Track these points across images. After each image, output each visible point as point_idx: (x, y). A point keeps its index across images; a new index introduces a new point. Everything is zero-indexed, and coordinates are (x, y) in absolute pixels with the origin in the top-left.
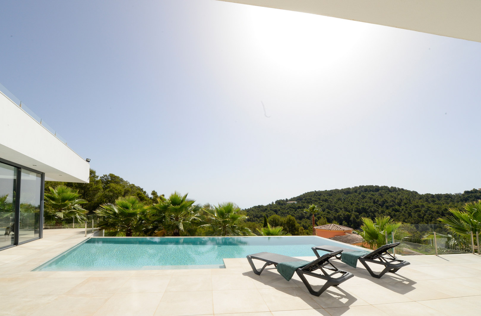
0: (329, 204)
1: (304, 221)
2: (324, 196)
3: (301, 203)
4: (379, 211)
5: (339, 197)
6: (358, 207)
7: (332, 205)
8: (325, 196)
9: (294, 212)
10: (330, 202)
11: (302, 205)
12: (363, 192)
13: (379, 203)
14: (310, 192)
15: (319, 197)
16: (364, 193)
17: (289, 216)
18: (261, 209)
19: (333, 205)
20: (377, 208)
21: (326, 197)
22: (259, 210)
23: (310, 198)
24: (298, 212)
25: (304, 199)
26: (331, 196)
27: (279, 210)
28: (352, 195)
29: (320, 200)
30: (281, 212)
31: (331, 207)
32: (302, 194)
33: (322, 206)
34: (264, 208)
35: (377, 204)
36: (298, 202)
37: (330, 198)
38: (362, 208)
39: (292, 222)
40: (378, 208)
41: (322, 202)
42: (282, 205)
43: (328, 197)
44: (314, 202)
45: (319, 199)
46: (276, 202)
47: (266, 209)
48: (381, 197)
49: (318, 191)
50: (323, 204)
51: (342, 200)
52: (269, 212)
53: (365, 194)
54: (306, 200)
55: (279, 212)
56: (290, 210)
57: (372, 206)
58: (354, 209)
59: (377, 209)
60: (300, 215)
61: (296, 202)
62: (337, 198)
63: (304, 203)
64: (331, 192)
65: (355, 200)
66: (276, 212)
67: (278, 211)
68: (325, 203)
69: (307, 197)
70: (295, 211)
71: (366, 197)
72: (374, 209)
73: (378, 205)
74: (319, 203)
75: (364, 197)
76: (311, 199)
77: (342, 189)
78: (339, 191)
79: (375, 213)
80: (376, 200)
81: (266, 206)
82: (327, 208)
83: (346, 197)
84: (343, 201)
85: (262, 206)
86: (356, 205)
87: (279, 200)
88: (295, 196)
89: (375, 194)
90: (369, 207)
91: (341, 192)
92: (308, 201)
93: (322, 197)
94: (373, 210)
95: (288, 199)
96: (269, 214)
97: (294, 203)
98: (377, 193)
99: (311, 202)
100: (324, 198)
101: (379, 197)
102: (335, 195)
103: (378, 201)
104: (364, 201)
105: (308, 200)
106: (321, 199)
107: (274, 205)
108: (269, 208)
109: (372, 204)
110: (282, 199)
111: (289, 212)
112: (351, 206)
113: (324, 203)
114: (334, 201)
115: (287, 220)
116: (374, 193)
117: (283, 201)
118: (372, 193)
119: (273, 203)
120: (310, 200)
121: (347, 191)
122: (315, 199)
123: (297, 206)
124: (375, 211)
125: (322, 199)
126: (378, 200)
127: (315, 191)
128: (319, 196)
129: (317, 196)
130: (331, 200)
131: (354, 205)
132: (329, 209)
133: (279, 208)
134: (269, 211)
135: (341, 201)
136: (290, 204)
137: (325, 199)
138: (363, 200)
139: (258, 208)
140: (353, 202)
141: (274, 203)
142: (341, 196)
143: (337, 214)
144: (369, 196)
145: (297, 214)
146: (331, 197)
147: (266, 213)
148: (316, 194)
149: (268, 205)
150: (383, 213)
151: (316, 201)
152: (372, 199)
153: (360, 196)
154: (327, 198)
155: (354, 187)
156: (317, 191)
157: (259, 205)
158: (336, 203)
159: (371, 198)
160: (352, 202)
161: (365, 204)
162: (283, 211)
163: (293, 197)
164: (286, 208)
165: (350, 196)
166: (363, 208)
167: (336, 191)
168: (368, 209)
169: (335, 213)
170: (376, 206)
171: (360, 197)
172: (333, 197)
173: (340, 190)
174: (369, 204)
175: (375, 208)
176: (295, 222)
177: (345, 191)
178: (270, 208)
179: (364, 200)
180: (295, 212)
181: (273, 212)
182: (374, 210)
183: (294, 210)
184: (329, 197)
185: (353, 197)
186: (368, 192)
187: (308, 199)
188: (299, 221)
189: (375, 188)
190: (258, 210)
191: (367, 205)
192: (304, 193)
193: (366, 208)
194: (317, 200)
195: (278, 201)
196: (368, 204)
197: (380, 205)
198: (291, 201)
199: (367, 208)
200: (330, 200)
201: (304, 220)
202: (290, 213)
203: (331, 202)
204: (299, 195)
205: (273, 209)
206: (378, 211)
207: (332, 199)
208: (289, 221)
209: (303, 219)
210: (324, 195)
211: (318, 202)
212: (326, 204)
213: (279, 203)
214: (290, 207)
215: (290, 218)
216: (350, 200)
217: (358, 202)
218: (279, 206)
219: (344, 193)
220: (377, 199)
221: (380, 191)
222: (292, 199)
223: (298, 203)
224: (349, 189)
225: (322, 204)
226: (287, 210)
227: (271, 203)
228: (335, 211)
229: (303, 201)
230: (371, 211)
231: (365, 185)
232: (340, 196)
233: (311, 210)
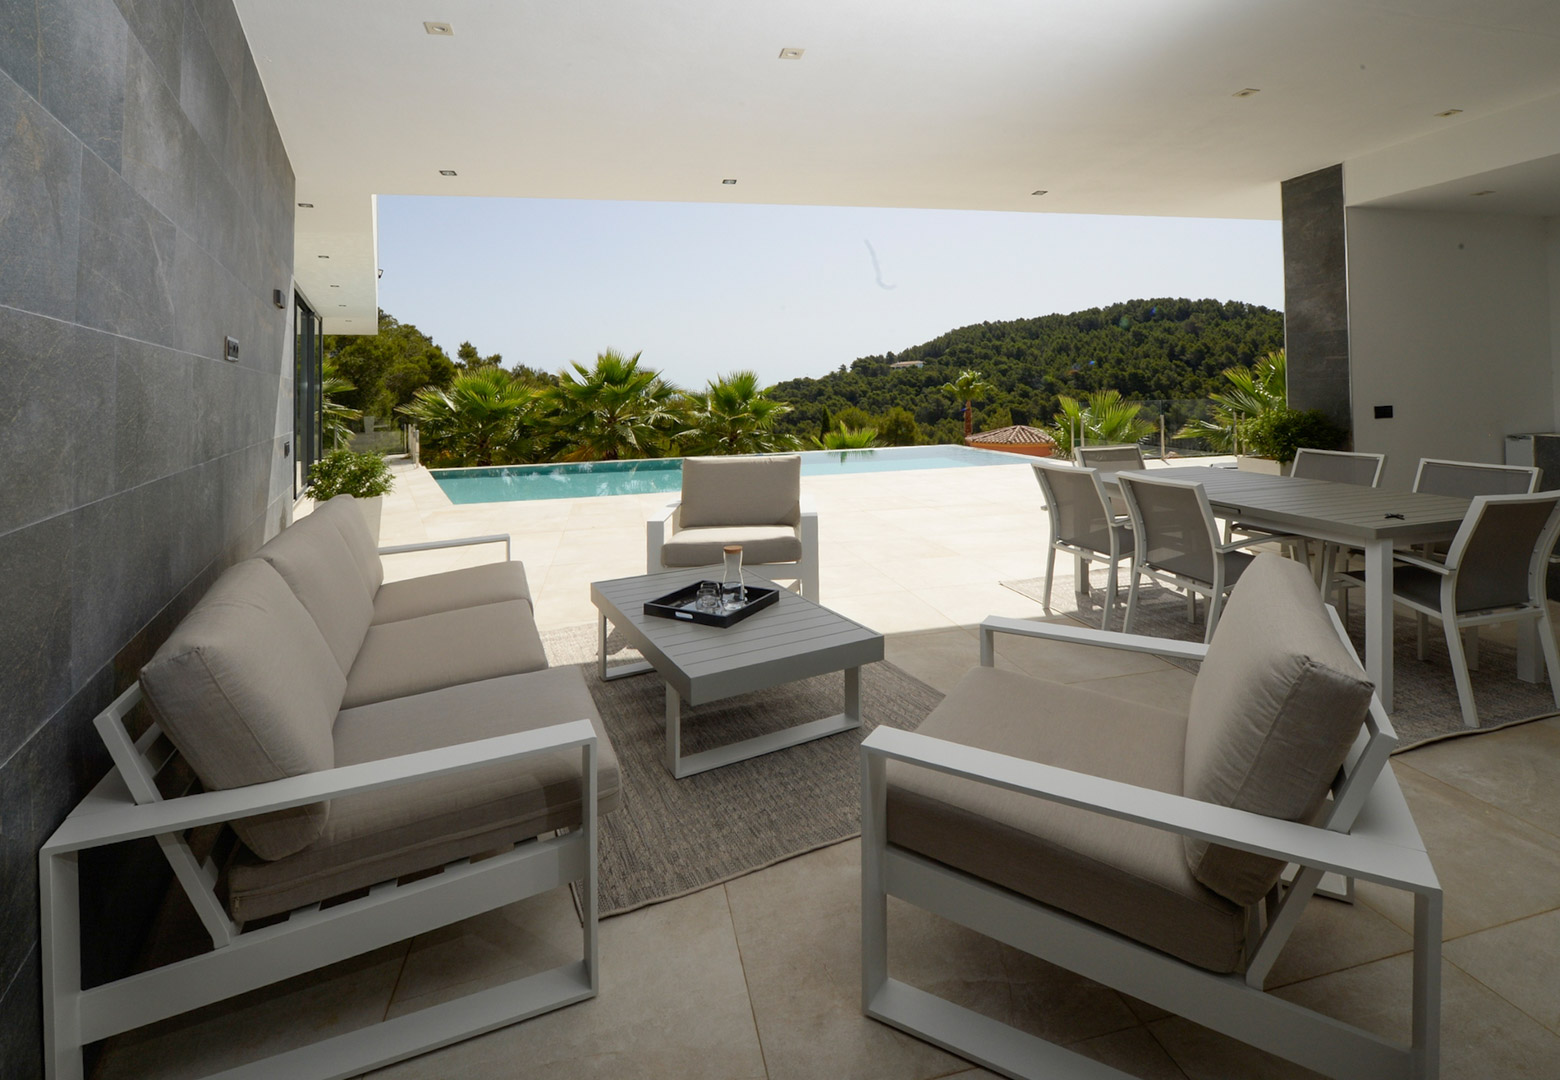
0: (1029, 365)
1: (944, 426)
2: (1013, 340)
3: (937, 365)
4: (1184, 384)
5: (1060, 341)
6: (1120, 373)
7: (1038, 368)
8: (1018, 338)
9: (912, 399)
10: (1030, 359)
11: (941, 374)
12: (1140, 323)
13: (1188, 356)
14: (969, 327)
15: (998, 343)
16: (1142, 325)
17: (893, 412)
18: (805, 391)
19: (1041, 370)
20: (1179, 374)
21: (1020, 344)
22: (797, 396)
23: (967, 347)
24: (925, 396)
25: (947, 350)
26: (1038, 337)
27: (865, 393)
28: (1103, 333)
29: (999, 353)
30: (871, 400)
31: (1033, 376)
32: (942, 334)
33: (1004, 373)
34: (815, 389)
35: (1181, 360)
36: (929, 363)
37: (1031, 346)
38: (1130, 375)
39: (903, 429)
40: (1183, 376)
41: (1005, 359)
42: (874, 374)
43: (1025, 343)
44: (978, 361)
45: (998, 349)
46: (855, 365)
47: (820, 393)
48: (1193, 335)
49: (995, 323)
50: (1010, 367)
51: (1070, 349)
52: (831, 402)
53: (1145, 327)
54: (952, 354)
55: (864, 400)
56: (902, 391)
57: (1165, 368)
58: (1105, 382)
59: (1180, 378)
60: (932, 407)
61: (919, 364)
62: (1054, 344)
63: (947, 364)
64: (1038, 323)
65: (1113, 349)
66: (853, 398)
67: (860, 396)
68: (1015, 362)
69: (957, 344)
70: (917, 395)
71: (1146, 337)
72: (1169, 378)
73: (1182, 364)
74: (996, 364)
75: (1140, 339)
76: (970, 352)
77: (1073, 314)
78: (1061, 322)
79: (1170, 391)
80: (1177, 349)
81: (820, 382)
82: (1022, 380)
83: (1085, 340)
84: (1073, 354)
85: (807, 382)
86: (1114, 367)
87: (863, 357)
88: (920, 343)
89: (1177, 329)
90: (1156, 371)
91: (1068, 324)
92: (959, 358)
93: (1006, 344)
94: (1164, 381)
95: (896, 353)
96: (829, 406)
97: (914, 367)
98: (1183, 324)
99: (971, 363)
100: (1013, 346)
101: (1187, 337)
102: (1049, 336)
103: (1183, 351)
104: (1141, 353)
105: (961, 355)
106: (1004, 350)
107: (849, 375)
108: (830, 389)
109: (1165, 361)
110: (876, 355)
111: (896, 398)
112: (1099, 371)
113: (1013, 362)
114: (1044, 355)
115: (888, 423)
116: (1172, 325)
117: (879, 359)
118: (1167, 324)
119: (843, 368)
120: (966, 355)
121: (1089, 321)
122: (984, 351)
123: (923, 378)
124: (1173, 384)
125: (1008, 349)
126: (1183, 348)
127: (986, 323)
128: (998, 339)
129: (990, 340)
130: (1036, 352)
131: (1106, 366)
132: (1026, 384)
133: (864, 387)
134: (829, 398)
135: (1068, 355)
136: (900, 370)
137: (1015, 351)
138: (1136, 350)
139: (792, 388)
140: (1106, 357)
141: (849, 370)
142: (1068, 337)
143: (1052, 398)
144: (1158, 333)
145: (923, 405)
146: (1037, 341)
147: (820, 406)
148: (988, 335)
149: (827, 377)
150: (1197, 391)
151: (986, 357)
152: (1165, 345)
153: (1130, 336)
154: (1024, 347)
155: (1111, 305)
156: (991, 322)
157: (795, 380)
158: (1050, 362)
159: (1161, 343)
160: (1103, 355)
161: (1143, 363)
162: (878, 395)
163: (910, 347)
164: (888, 386)
165: (1097, 337)
166: (1134, 376)
167: (1055, 321)
168: (1149, 379)
169: (1044, 396)
170: (1177, 366)
171: (1129, 340)
172: (1041, 343)
173: (1067, 317)
174: (1153, 363)
175: (1171, 373)
176: (913, 427)
177: (1081, 322)
178: (833, 387)
179: (1140, 350)
180: (917, 399)
181: (842, 400)
182: (1168, 383)
183: (912, 391)
184: (1028, 342)
185: (1107, 341)
186: (1155, 321)
187: (962, 351)
188: (929, 428)
189: (1177, 307)
190: (794, 395)
191: (1147, 366)
192: (949, 330)
193: (1143, 377)
194: (989, 352)
195: (860, 360)
196: (1152, 361)
197: (1188, 363)
198: (903, 361)
199: (1148, 374)
200: (1032, 354)
201: (945, 422)
202: (898, 401)
203: (1036, 358)
204: (931, 338)
205: (844, 390)
206: (1180, 383)
207: (1039, 348)
208: (894, 427)
209: (942, 421)
210: (1013, 335)
211: (993, 361)
212: (1018, 367)
213: (864, 367)
214: (902, 382)
215: (898, 418)
216: (1095, 350)
217: (1121, 355)
218: (865, 378)
219: (1078, 325)
220: (1180, 343)
221: (1192, 316)
222: (906, 351)
223: (928, 366)
224: (1095, 311)
225: (1006, 367)
226: (890, 391)
227: (836, 370)
228: (1045, 390)
229: (944, 358)
230: (1159, 386)
231: (1147, 298)
232: (1065, 338)
233: (961, 387)
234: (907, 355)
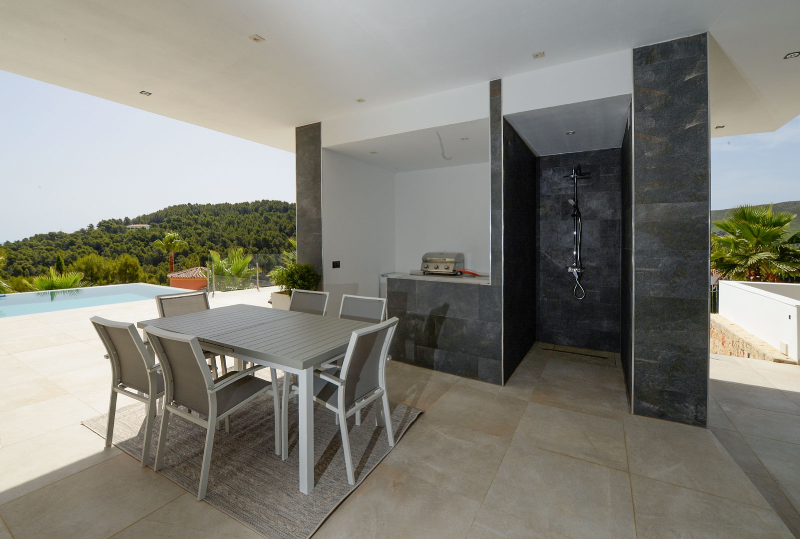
0: (213, 231)
1: (163, 266)
2: (205, 216)
3: (159, 228)
4: (285, 244)
5: (230, 218)
6: (258, 237)
7: (218, 233)
8: (207, 215)
9: (142, 250)
10: (214, 227)
11: (161, 233)
12: (267, 212)
13: (287, 231)
14: (179, 206)
15: (196, 217)
16: (268, 213)
17: (125, 258)
18: (58, 242)
19: (220, 234)
20: (284, 239)
21: (208, 218)
22: (51, 246)
23: (178, 218)
24: (151, 248)
25: (165, 219)
26: (218, 215)
27: (108, 244)
28: (251, 216)
29: (197, 223)
30: (112, 250)
31: (216, 238)
32: (162, 209)
33: (199, 235)
34: (67, 241)
35: (284, 232)
36: (154, 226)
37: (214, 220)
38: (263, 239)
39: (130, 269)
40: (285, 240)
41: (200, 227)
42: (115, 232)
43: (211, 218)
44: (185, 227)
45: (196, 220)
46: (100, 225)
47: (72, 243)
48: (289, 220)
49: (195, 205)
50: (203, 231)
51: (234, 223)
52: (81, 250)
53: (270, 215)
54: (169, 221)
55: (107, 249)
56: (135, 244)
57: (277, 236)
58: (251, 242)
59: (284, 241)
60: (156, 254)
61: (147, 226)
62: (226, 220)
63: (165, 228)
64: (218, 208)
65: (255, 225)
66: (98, 248)
67: (104, 246)
68: (206, 228)
69: (172, 215)
70: (145, 247)
71: (270, 220)
72: (279, 241)
73: (285, 234)
74: (195, 229)
75: (267, 220)
76: (179, 221)
77: (236, 204)
78: (230, 208)
79: (280, 248)
80: (283, 227)
81: (72, 235)
82: (209, 239)
83: (242, 219)
84: (236, 226)
85: (61, 235)
86: (255, 234)
87: (107, 220)
88: (148, 213)
89: (283, 217)
90: (274, 238)
91: (234, 209)
92: (173, 224)
93: (201, 218)
94: (277, 243)
95: (131, 218)
96: (79, 253)
97: (143, 228)
98: (285, 214)
99: (180, 228)
100: (205, 219)
101: (287, 221)
102: (224, 215)
103: (285, 228)
104: (268, 228)
105: (174, 222)
106: (199, 221)
107: (96, 231)
108: (80, 241)
109: (277, 233)
110: (117, 218)
111: (130, 249)
112: (248, 236)
113: (204, 229)
114: (221, 226)
115: (119, 265)
116: (281, 214)
117: (118, 222)
118: (279, 214)
119: (91, 226)
120: (177, 223)
121: (243, 209)
122: (188, 221)
123: (149, 236)
124: (281, 244)
125: (202, 221)
126: (285, 226)
127: (189, 204)
128: (196, 214)
129: (191, 215)
130: (217, 224)
131: (252, 233)
132: (212, 242)
133: (107, 240)
134: (80, 247)
135: (234, 227)
136: (134, 230)
137: (206, 223)
138: (265, 226)
139: (47, 239)
140: (252, 229)
141: (96, 228)
142: (234, 216)
143: (225, 250)
144: (275, 218)
145: (149, 253)
146: (218, 218)
147: (72, 253)
148: (191, 212)
149: (78, 232)
150: (291, 248)
151: (189, 225)
152: (278, 224)
153: (263, 218)
154: (211, 220)
155: (254, 201)
156: (192, 204)
157: (50, 233)
158: (224, 230)
159: (276, 223)
160: (250, 228)
161: (268, 233)
162: (118, 246)
163: (141, 215)
164: (125, 240)
165: (248, 218)
166: (264, 239)
167: (227, 206)
168: (271, 241)
169: (221, 249)
170: (283, 235)
171: (262, 220)
172: (220, 218)
173: (233, 205)
174: (273, 233)
175: (280, 239)
176: (138, 268)
177: (240, 209)
178: (82, 239)
179: (267, 226)
180: (145, 249)
181: (90, 249)
182: (279, 244)
183: (141, 243)
184: (213, 217)
185: (252, 220)
186: (274, 212)
187: (174, 220)
188: (153, 268)
189: (283, 206)
190: (49, 244)
191: (270, 234)
192: (167, 206)
193: (268, 240)
194: (191, 221)
195: (105, 222)
196: (272, 232)
197: (287, 234)
198: (136, 224)
199: (271, 239)
200: (215, 225)
201: (164, 264)
202: (132, 250)
203: (217, 227)
204: (155, 211)
205: (91, 242)
206: (284, 244)
207: (219, 221)
208: (124, 268)
209: (162, 263)
210: (205, 213)
211: (193, 227)
212: (207, 232)
213: (106, 226)
214: (135, 238)
215: (126, 262)
216: (247, 225)
217: (259, 228)
218: (108, 234)
219: (239, 210)
220: (284, 224)
221: (289, 211)
222: (138, 218)
223: (153, 228)
224: (247, 204)
225: (201, 231)
226: (126, 243)
227: (86, 228)
228: (222, 246)
229: (163, 224)
230: (275, 245)
231: (270, 200)
232: (232, 217)
233: (167, 243)
234: (138, 221)
